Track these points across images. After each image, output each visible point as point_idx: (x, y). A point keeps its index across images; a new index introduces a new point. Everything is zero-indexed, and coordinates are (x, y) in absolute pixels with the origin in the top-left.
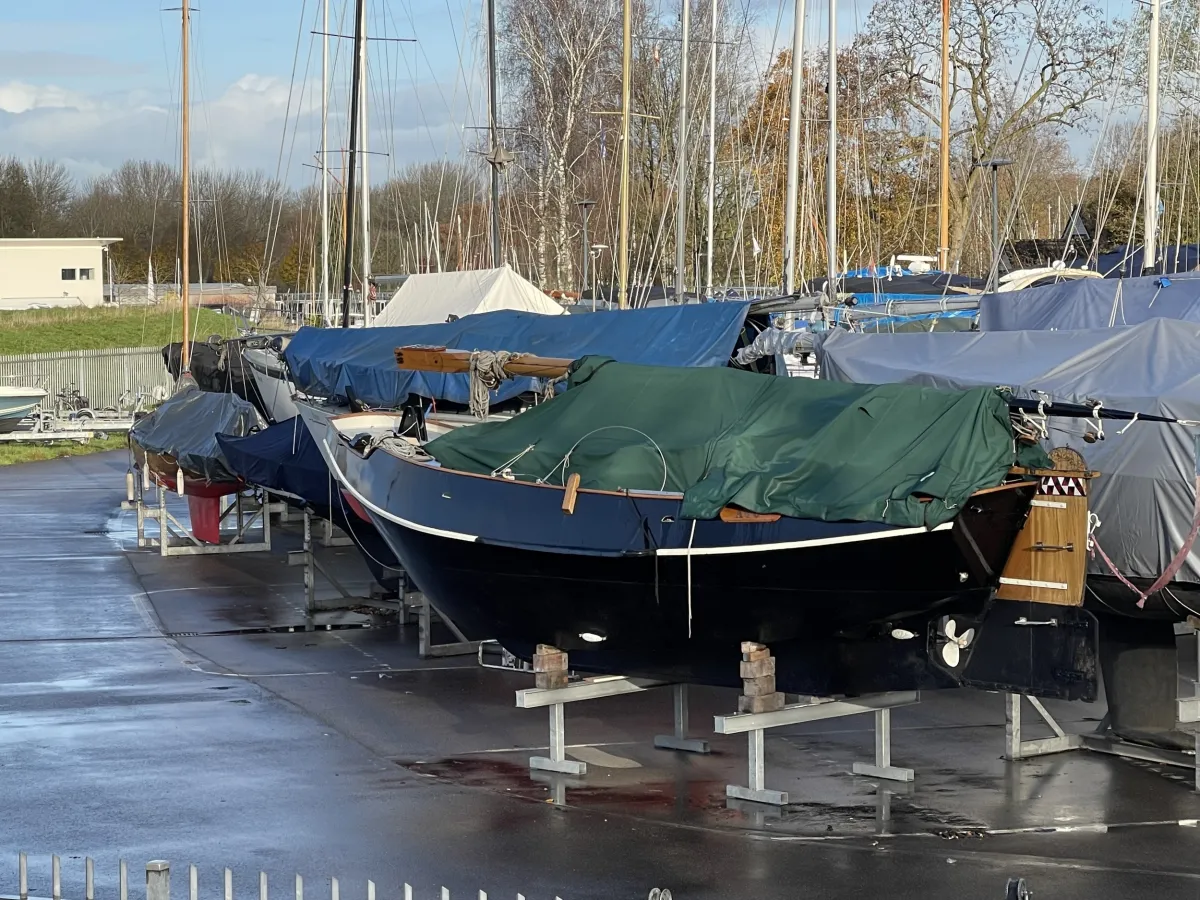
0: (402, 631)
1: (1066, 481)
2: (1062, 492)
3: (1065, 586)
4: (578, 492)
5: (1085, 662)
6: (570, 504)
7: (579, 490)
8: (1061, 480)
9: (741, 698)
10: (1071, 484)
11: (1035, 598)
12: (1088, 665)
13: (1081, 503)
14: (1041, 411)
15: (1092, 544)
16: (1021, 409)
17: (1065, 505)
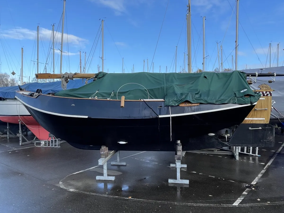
0: (8, 140)
1: (266, 92)
2: (264, 95)
3: (264, 119)
4: (125, 101)
5: (270, 137)
6: (123, 104)
7: (125, 100)
8: (264, 92)
9: (176, 156)
10: (268, 93)
11: (254, 122)
13: (270, 98)
14: (257, 75)
15: (273, 108)
16: (250, 75)
17: (264, 99)
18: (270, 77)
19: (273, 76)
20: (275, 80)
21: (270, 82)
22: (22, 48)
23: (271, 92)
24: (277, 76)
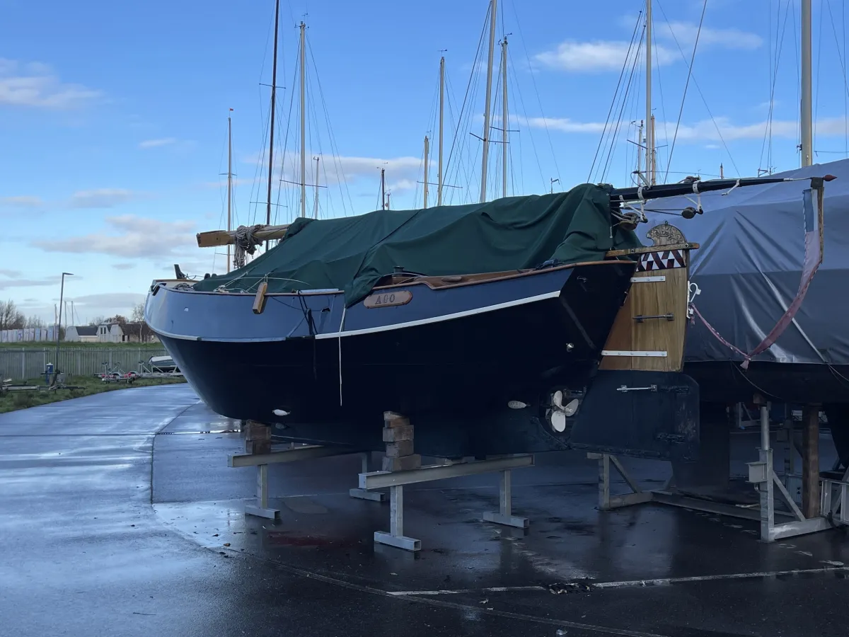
1: (666, 254)
2: (661, 266)
3: (665, 354)
5: (686, 425)
6: (257, 304)
8: (661, 255)
9: (384, 459)
10: (671, 256)
11: (636, 367)
12: (690, 427)
13: (680, 275)
14: (640, 194)
16: (621, 197)
17: (664, 278)
18: (685, 195)
19: (692, 190)
21: (689, 214)
22: (427, 139)
23: (682, 252)
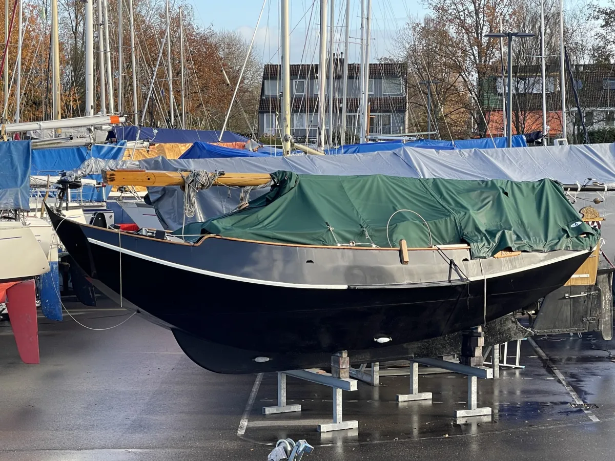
3: (588, 275)
5: (596, 312)
7: (408, 249)
8: (590, 223)
10: (595, 224)
11: (573, 283)
14: (579, 189)
15: (601, 253)
16: (569, 189)
18: (598, 192)
19: (603, 190)
20: (604, 198)
21: (596, 202)
23: (600, 222)
24: (608, 190)
